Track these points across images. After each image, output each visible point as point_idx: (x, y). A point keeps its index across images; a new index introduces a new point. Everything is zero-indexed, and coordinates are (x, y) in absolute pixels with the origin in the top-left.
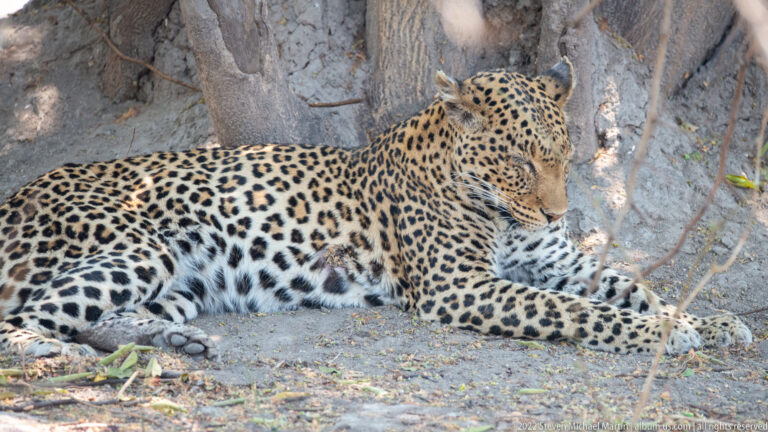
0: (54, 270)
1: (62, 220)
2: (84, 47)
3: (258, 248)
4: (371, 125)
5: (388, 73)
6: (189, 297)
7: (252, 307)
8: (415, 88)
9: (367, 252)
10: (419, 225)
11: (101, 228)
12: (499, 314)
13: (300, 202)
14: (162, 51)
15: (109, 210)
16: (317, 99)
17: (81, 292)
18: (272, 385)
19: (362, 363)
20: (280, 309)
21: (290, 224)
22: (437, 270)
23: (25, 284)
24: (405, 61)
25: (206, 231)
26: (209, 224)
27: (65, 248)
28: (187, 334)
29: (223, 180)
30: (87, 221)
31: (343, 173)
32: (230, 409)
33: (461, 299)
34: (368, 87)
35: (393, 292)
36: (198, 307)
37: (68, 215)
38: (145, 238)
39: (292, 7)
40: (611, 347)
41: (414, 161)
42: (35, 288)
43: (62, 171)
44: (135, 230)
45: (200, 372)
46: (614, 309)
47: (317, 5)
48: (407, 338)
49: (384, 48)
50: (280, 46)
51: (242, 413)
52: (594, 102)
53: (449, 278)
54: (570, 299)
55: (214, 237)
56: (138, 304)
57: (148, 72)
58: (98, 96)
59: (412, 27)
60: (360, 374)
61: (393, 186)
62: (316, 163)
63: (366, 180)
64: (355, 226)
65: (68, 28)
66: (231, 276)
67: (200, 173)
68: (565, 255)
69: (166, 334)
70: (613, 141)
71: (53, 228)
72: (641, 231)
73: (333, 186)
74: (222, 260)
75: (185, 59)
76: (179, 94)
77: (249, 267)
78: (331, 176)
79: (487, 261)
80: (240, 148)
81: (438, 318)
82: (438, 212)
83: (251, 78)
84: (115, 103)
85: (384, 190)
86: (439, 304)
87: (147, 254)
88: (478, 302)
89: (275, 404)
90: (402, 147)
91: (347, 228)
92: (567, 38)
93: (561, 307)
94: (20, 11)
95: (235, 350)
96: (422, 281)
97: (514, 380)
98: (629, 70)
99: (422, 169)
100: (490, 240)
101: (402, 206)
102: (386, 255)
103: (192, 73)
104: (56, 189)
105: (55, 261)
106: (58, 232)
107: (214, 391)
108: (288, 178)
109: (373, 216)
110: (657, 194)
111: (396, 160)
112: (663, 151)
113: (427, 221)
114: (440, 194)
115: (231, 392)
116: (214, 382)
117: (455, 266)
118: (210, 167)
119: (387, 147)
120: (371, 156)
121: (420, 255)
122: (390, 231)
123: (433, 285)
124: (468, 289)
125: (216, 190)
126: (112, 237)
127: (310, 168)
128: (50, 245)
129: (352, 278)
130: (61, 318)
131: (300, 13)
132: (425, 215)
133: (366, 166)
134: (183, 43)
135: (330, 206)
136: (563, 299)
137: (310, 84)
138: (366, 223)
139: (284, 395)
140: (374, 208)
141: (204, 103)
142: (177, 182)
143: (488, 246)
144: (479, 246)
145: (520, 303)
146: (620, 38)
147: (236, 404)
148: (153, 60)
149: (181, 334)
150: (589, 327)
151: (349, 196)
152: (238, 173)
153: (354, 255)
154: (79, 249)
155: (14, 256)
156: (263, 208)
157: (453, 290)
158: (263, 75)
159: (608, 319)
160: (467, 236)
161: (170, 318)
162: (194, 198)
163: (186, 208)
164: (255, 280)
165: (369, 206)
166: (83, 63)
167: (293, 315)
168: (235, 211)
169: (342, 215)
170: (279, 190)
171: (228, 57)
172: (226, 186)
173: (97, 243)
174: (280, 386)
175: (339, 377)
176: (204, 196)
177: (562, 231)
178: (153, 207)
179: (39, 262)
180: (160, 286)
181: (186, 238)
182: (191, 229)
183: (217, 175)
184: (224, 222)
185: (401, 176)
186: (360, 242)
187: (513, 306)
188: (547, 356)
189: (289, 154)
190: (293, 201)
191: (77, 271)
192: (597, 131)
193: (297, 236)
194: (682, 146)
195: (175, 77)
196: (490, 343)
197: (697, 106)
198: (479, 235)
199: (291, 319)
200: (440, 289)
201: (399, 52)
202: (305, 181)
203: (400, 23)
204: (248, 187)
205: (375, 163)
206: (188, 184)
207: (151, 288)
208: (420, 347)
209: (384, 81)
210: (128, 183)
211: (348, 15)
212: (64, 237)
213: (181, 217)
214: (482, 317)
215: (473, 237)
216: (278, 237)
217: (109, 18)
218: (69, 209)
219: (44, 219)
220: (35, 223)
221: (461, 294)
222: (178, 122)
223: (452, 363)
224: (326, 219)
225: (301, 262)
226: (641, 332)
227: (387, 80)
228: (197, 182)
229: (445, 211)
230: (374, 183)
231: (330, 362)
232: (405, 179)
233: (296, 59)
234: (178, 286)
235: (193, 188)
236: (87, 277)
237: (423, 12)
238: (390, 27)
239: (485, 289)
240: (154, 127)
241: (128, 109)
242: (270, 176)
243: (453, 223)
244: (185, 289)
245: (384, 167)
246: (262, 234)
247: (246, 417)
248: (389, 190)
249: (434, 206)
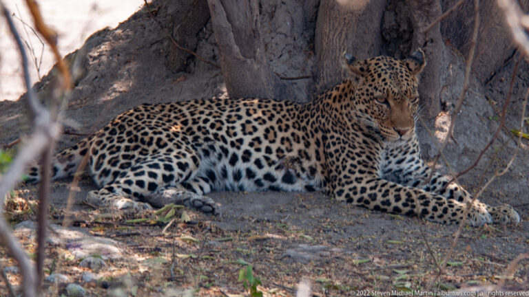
0: (133, 162)
1: (139, 134)
2: (159, 41)
3: (246, 156)
4: (315, 91)
5: (325, 63)
6: (206, 181)
7: (241, 188)
9: (307, 161)
10: (338, 147)
11: (159, 140)
12: (380, 198)
13: (271, 131)
14: (201, 45)
15: (165, 130)
16: (285, 75)
17: (146, 174)
18: (249, 231)
19: (300, 222)
20: (257, 190)
21: (265, 143)
22: (346, 173)
23: (116, 169)
25: (218, 144)
26: (219, 140)
27: (139, 150)
28: (203, 200)
29: (229, 117)
30: (152, 135)
31: (296, 116)
32: (224, 243)
33: (359, 189)
34: (314, 70)
35: (321, 184)
36: (211, 187)
37: (142, 131)
38: (184, 146)
39: (274, 24)
40: (441, 220)
41: (336, 110)
42: (122, 171)
43: (141, 107)
44: (178, 141)
45: (209, 222)
46: (444, 199)
47: (288, 23)
48: (327, 210)
49: (324, 49)
50: (266, 45)
51: (231, 245)
52: (440, 85)
53: (353, 177)
54: (420, 192)
55: (222, 148)
56: (178, 183)
57: (193, 57)
58: (164, 69)
59: (340, 37)
60: (299, 228)
61: (324, 124)
62: (282, 110)
63: (309, 120)
64: (301, 146)
65: (150, 31)
66: (230, 170)
67: (217, 112)
68: (418, 168)
69: (192, 200)
70: (450, 107)
71: (134, 138)
72: (463, 157)
73: (290, 123)
74: (226, 161)
75: (213, 50)
76: (209, 69)
77: (241, 166)
78: (289, 118)
79: (375, 168)
80: (240, 100)
81: (345, 200)
82: (349, 139)
83: (249, 61)
84: (174, 73)
85: (319, 127)
86: (346, 191)
87: (184, 155)
88: (368, 192)
89: (250, 241)
90: (330, 101)
91: (297, 147)
92: (426, 48)
93: (414, 196)
94: (126, 22)
95: (230, 211)
96: (338, 179)
97: (385, 235)
98: (460, 68)
99: (341, 114)
100: (377, 155)
101: (329, 135)
102: (318, 163)
103: (217, 58)
104: (137, 117)
105: (133, 156)
106: (136, 140)
107: (216, 233)
108: (265, 118)
109: (312, 141)
110: (472, 138)
111: (326, 109)
112: (477, 114)
113: (342, 145)
114: (351, 128)
115: (225, 234)
116: (217, 228)
117: (357, 170)
118: (223, 109)
119: (322, 102)
120: (312, 107)
121: (337, 163)
122: (321, 150)
123: (344, 181)
124: (363, 184)
125: (225, 122)
126: (166, 145)
127: (278, 113)
128: (131, 148)
129: (298, 175)
130: (134, 188)
131: (279, 27)
132: (341, 141)
133: (309, 113)
134: (213, 42)
135: (288, 134)
136: (416, 192)
137: (282, 67)
138: (307, 145)
139: (255, 237)
140: (313, 136)
141: (222, 74)
142: (204, 117)
143: (375, 159)
144: (371, 159)
145: (392, 193)
146: (456, 50)
147: (228, 240)
148: (195, 50)
149: (200, 200)
150: (430, 208)
151: (299, 129)
152: (238, 113)
153: (300, 163)
154: (147, 151)
155: (111, 153)
156: (251, 133)
157: (355, 184)
158: (255, 59)
159: (441, 205)
160: (364, 153)
161: (195, 191)
162: (212, 126)
163: (208, 132)
164: (244, 173)
165: (310, 135)
166: (157, 50)
167: (264, 194)
168: (235, 134)
169: (295, 140)
170: (260, 124)
171: (236, 49)
172: (231, 120)
173: (157, 148)
174: (253, 232)
175: (287, 229)
176: (218, 125)
177: (418, 154)
178: (190, 129)
179: (125, 157)
180: (190, 173)
181: (207, 148)
182: (210, 143)
183: (226, 113)
184: (229, 139)
185: (329, 118)
186: (303, 155)
187: (388, 195)
188: (405, 223)
189: (267, 104)
190: (267, 131)
191: (145, 162)
192: (441, 101)
193: (268, 150)
194: (488, 112)
195: (207, 60)
196: (373, 215)
197: (497, 91)
198: (371, 153)
199: (263, 196)
200: (348, 183)
201: (333, 51)
202: (275, 120)
203: (334, 36)
204: (243, 121)
205: (315, 111)
206: (210, 118)
207: (185, 174)
208: (334, 215)
209: (323, 67)
210: (176, 115)
211: (305, 30)
212: (139, 143)
213: (205, 136)
214: (370, 200)
215: (368, 153)
216: (258, 150)
217: (173, 26)
218: (143, 128)
219: (129, 133)
220: (124, 135)
221: (359, 186)
222: (207, 84)
223: (351, 224)
224: (286, 142)
225: (270, 165)
226: (459, 213)
227: (325, 66)
228: (214, 117)
229: (353, 138)
230: (313, 123)
231: (282, 221)
232: (331, 120)
233: (275, 53)
234: (200, 174)
235: (212, 120)
236: (150, 166)
237: (347, 30)
238: (328, 37)
239: (373, 184)
240: (194, 87)
241: (180, 76)
242: (255, 116)
243: (357, 145)
244: (204, 175)
245: (319, 113)
246: (249, 148)
247: (232, 247)
248: (322, 126)
249: (347, 136)
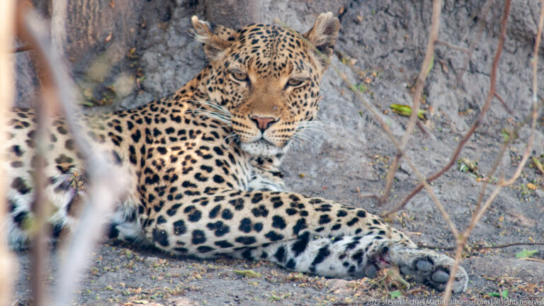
8: (86, 32)
24: (75, 6)
33: (211, 198)
53: (202, 187)
86: (187, 204)
88: (229, 198)
93: (303, 200)
96: (168, 189)
110: (333, 125)
117: (210, 176)
122: (138, 146)
123: (181, 190)
138: (118, 141)
140: (131, 128)
145: (267, 196)
150: (333, 214)
157: (204, 195)
165: (125, 128)
187: (261, 199)
188: (266, 283)
194: (347, 79)
196: (209, 274)
200: (190, 193)
208: (144, 280)
223: (179, 294)
